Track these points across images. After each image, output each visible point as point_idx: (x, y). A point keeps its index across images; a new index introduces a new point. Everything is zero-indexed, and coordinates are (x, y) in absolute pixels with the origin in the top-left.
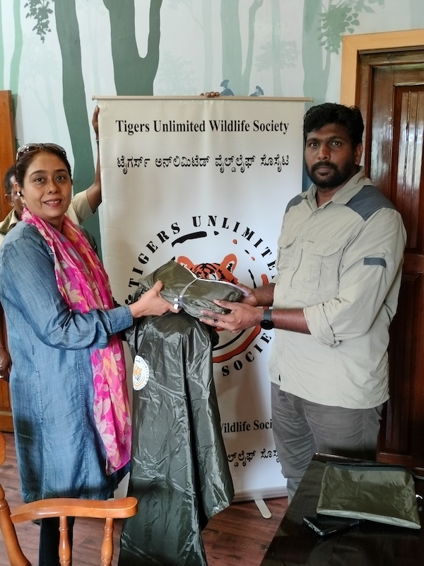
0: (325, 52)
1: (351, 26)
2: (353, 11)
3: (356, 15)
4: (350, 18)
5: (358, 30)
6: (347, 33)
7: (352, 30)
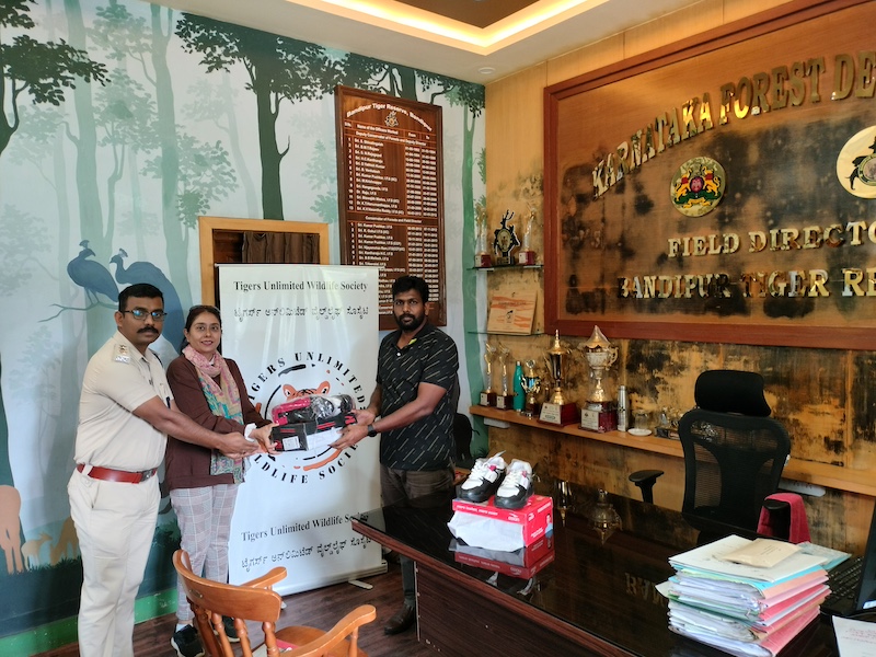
0: (183, 227)
1: (203, 209)
2: (204, 197)
3: (207, 201)
4: (202, 203)
5: (209, 213)
6: (201, 214)
7: (205, 213)
